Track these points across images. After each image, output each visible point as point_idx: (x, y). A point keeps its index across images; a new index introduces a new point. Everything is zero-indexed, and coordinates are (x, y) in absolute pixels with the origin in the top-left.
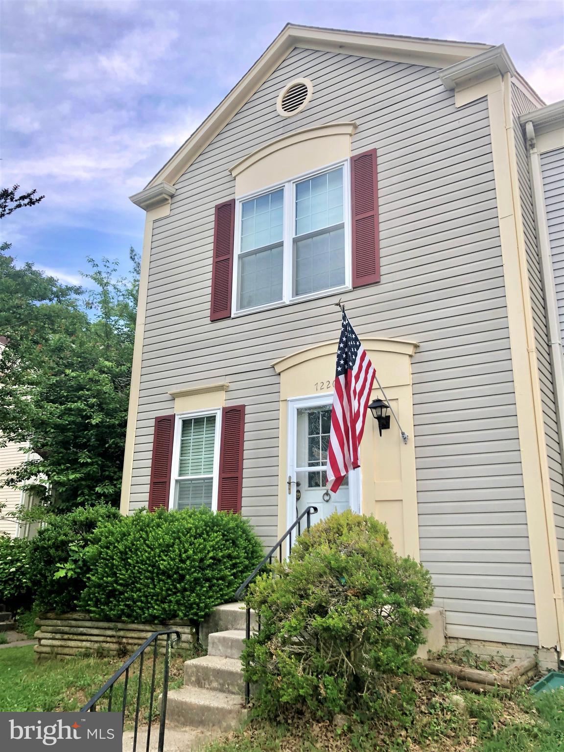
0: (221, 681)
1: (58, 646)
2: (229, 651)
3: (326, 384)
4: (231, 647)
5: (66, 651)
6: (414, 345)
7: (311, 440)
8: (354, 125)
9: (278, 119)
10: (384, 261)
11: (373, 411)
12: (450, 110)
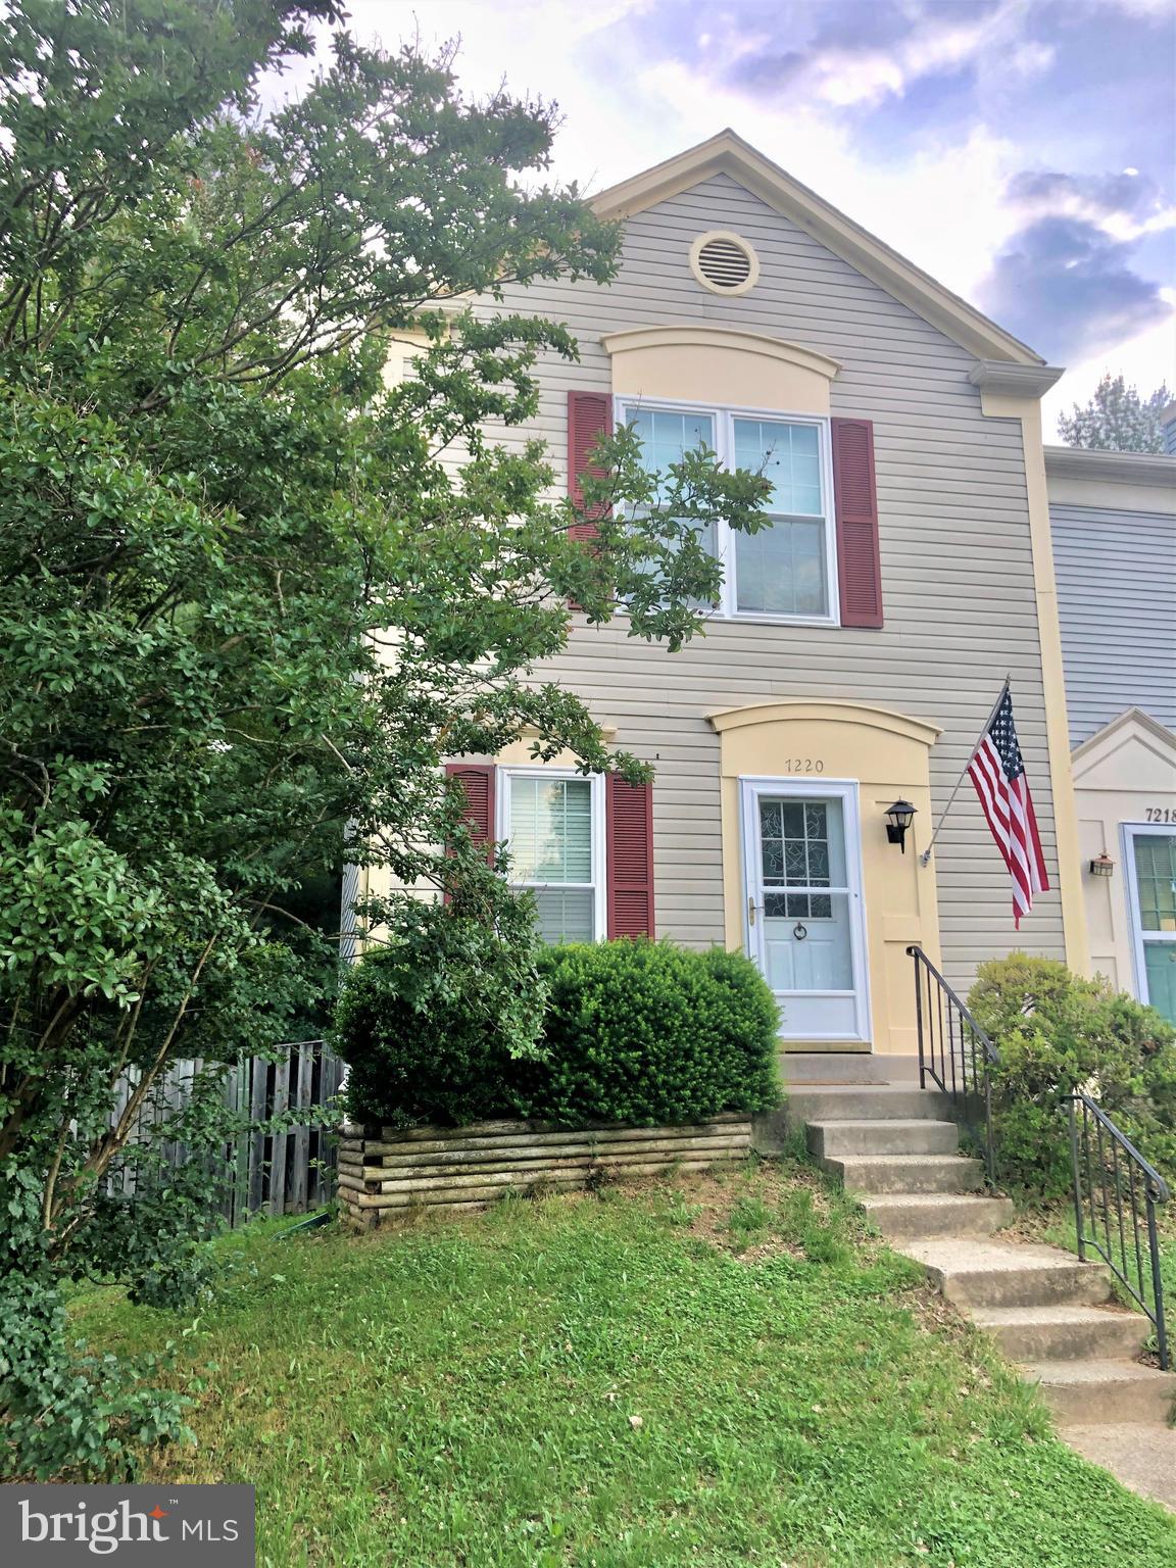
0: (910, 1180)
1: (429, 1189)
2: (861, 1145)
3: (804, 765)
4: (865, 1139)
5: (451, 1195)
6: (938, 733)
7: (766, 846)
8: (839, 368)
9: (692, 286)
10: (886, 599)
11: (894, 816)
12: (974, 414)
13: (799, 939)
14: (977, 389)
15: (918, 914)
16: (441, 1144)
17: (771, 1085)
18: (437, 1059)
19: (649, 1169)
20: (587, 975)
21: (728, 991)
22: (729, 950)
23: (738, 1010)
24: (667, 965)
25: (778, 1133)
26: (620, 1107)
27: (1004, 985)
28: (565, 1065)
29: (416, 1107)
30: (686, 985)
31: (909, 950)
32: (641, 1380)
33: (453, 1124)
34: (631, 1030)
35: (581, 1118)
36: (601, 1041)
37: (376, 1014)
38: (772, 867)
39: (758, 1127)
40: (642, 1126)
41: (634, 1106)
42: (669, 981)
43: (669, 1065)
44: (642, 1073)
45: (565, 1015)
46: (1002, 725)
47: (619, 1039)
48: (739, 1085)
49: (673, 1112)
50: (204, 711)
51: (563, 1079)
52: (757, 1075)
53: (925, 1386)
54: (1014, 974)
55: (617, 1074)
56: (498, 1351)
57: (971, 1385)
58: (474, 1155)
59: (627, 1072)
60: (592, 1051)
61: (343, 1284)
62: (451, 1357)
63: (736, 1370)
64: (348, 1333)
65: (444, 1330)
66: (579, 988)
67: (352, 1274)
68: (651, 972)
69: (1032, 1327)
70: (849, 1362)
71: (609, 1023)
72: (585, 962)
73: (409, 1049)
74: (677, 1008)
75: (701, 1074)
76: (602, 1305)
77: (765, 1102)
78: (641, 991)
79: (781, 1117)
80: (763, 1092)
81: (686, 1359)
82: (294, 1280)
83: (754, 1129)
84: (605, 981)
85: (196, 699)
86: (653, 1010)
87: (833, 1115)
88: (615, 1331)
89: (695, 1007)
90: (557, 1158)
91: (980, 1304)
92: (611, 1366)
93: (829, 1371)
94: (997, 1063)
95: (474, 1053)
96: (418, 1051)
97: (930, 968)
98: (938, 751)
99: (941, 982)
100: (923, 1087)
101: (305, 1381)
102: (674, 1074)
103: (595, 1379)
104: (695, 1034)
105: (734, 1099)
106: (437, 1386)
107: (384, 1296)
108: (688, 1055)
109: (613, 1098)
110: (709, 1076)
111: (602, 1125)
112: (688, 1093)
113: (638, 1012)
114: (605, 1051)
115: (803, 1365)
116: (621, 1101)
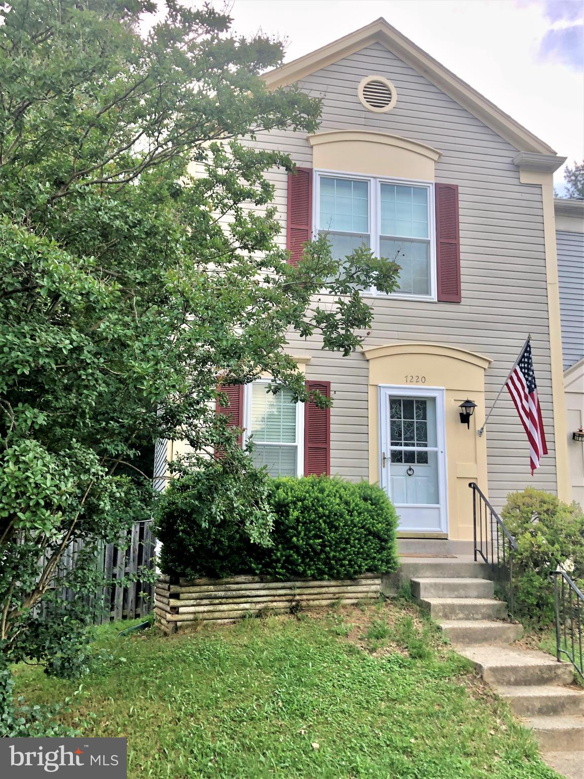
0: (467, 613)
1: (204, 612)
2: (441, 593)
3: (415, 379)
4: (443, 589)
5: (217, 615)
6: (490, 362)
7: (393, 423)
8: (440, 155)
9: (359, 107)
10: (463, 286)
11: (464, 408)
12: (515, 181)
13: (410, 475)
14: (518, 168)
15: (476, 463)
16: (212, 587)
17: (393, 558)
18: (210, 542)
19: (324, 603)
20: (293, 497)
21: (370, 507)
22: (371, 483)
23: (375, 517)
24: (337, 491)
25: (396, 585)
26: (310, 569)
27: (522, 507)
28: (280, 546)
29: (198, 567)
30: (347, 503)
31: (470, 485)
32: (318, 723)
33: (218, 577)
34: (316, 528)
35: (288, 575)
36: (299, 533)
37: (177, 517)
38: (396, 437)
39: (384, 581)
40: (322, 580)
41: (317, 569)
42: (338, 501)
43: (336, 547)
44: (322, 551)
45: (280, 519)
46: (525, 361)
47: (310, 532)
48: (374, 558)
49: (338, 573)
50: (96, 380)
51: (279, 554)
52: (385, 553)
53: (471, 729)
54: (527, 500)
55: (308, 551)
56: (242, 705)
57: (496, 729)
58: (229, 594)
59: (314, 550)
60: (295, 539)
61: (158, 665)
62: (217, 708)
63: (370, 719)
64: (161, 692)
65: (213, 692)
66: (288, 504)
67: (163, 659)
68: (328, 496)
69: (530, 697)
70: (431, 715)
71: (304, 523)
72: (292, 489)
73: (195, 536)
74: (341, 516)
75: (354, 552)
76: (298, 680)
77: (388, 568)
78: (322, 506)
79: (397, 575)
80: (388, 562)
81: (343, 712)
82: (131, 661)
83: (382, 582)
84: (302, 500)
85: (92, 374)
86: (328, 517)
87: (425, 575)
88: (305, 696)
89: (351, 516)
90: (274, 596)
91: (502, 683)
92: (302, 715)
93: (419, 720)
94: (516, 550)
95: (231, 538)
96: (200, 538)
97: (482, 495)
98: (490, 372)
99: (487, 504)
100: (476, 560)
101: (138, 719)
102: (339, 552)
103: (294, 722)
104: (351, 530)
105: (372, 566)
106: (209, 724)
107: (181, 672)
108: (347, 542)
109: (306, 564)
110: (359, 553)
111: (299, 579)
112: (347, 562)
113: (320, 518)
114: (302, 539)
115: (406, 716)
116: (310, 566)
